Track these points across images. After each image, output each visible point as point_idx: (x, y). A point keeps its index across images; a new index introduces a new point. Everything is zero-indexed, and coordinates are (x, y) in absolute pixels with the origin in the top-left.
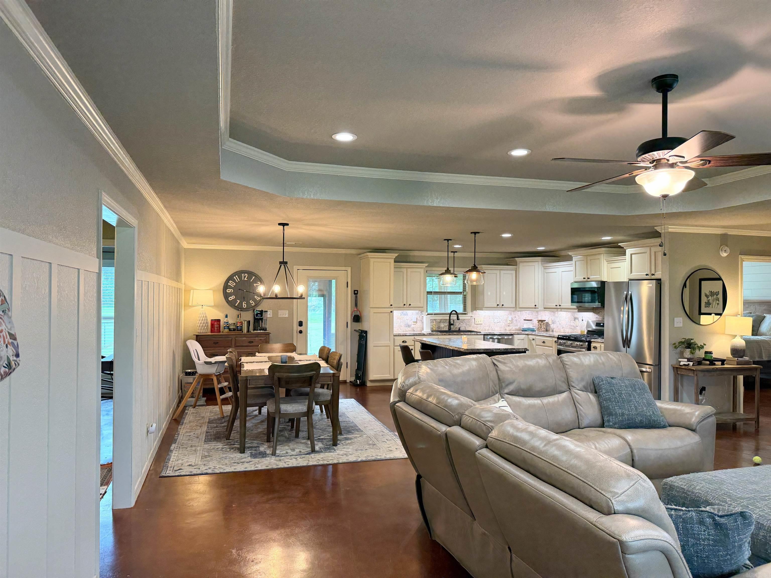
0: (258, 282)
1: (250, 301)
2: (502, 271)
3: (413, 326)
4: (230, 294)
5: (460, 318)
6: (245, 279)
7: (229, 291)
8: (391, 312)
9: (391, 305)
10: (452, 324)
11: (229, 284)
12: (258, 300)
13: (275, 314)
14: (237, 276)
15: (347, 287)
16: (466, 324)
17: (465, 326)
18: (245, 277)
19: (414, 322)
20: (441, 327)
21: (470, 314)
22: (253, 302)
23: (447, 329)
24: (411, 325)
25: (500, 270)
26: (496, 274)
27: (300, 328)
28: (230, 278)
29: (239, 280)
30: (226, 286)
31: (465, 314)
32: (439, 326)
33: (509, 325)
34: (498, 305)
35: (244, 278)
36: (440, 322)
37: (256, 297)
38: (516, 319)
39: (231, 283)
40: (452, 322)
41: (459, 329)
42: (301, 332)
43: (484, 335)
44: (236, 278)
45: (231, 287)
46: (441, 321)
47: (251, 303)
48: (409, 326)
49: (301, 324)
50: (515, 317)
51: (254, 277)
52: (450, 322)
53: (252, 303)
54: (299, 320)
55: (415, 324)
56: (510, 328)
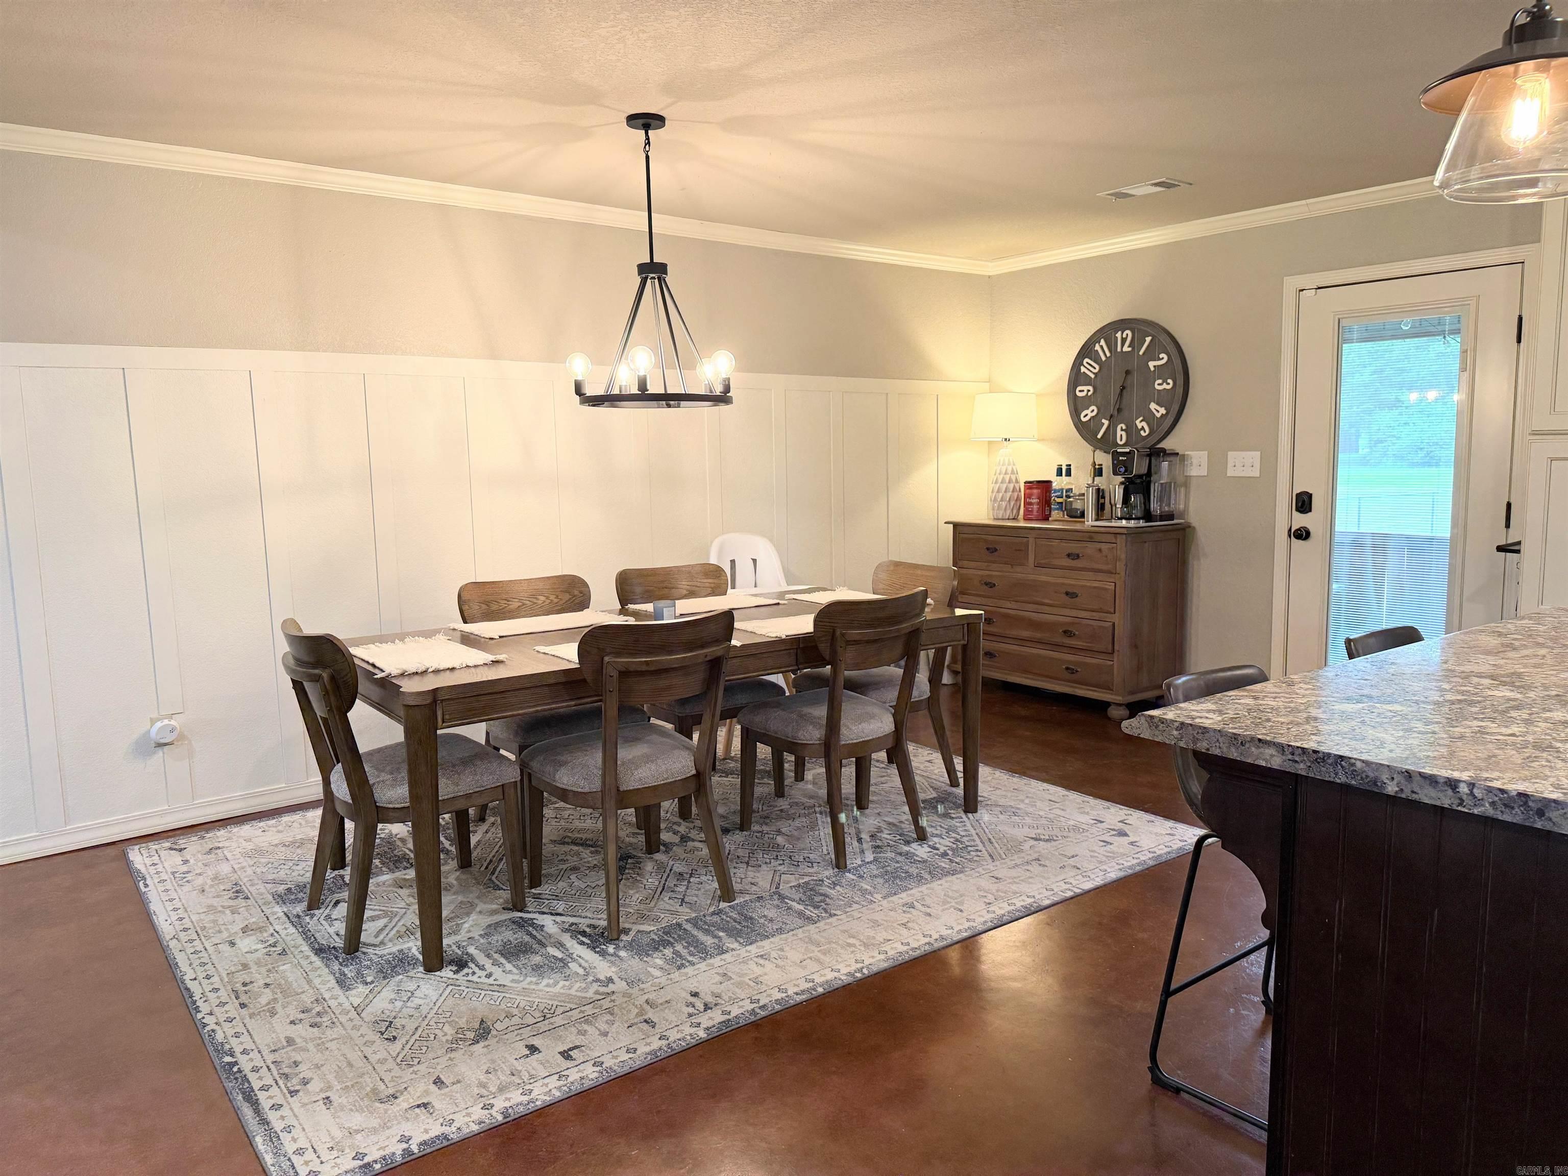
0: (1161, 356)
1: (1138, 422)
4: (1087, 402)
6: (1126, 349)
7: (1083, 391)
11: (1083, 369)
12: (1158, 415)
13: (1218, 462)
14: (1103, 342)
18: (1124, 341)
22: (1144, 424)
27: (1300, 520)
28: (1086, 351)
29: (1108, 354)
30: (1076, 378)
35: (1123, 345)
37: (1153, 406)
39: (1089, 368)
42: (1302, 534)
44: (1102, 347)
45: (1087, 381)
47: (1140, 427)
49: (1304, 503)
51: (1148, 339)
53: (1143, 428)
54: (1297, 490)
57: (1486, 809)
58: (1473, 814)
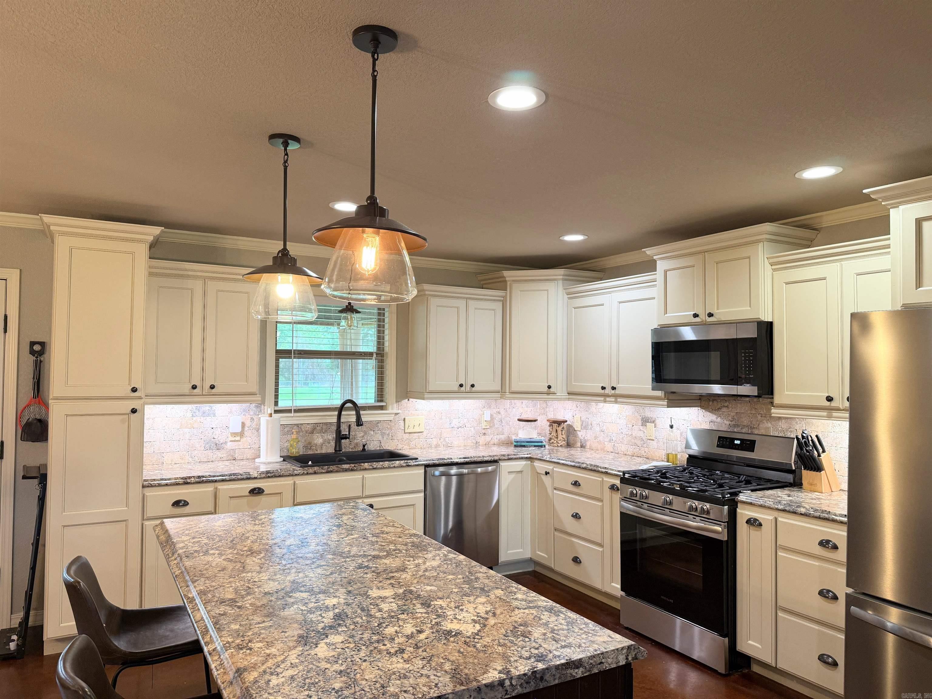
2: (471, 302)
3: (230, 445)
5: (364, 419)
8: (134, 411)
9: (134, 390)
10: (346, 437)
15: (5, 331)
16: (383, 434)
17: (380, 438)
19: (234, 434)
20: (316, 445)
21: (393, 408)
23: (330, 449)
24: (226, 443)
25: (467, 298)
26: (458, 308)
31: (381, 408)
32: (310, 443)
33: (484, 431)
34: (461, 386)
36: (312, 433)
38: (500, 417)
40: (344, 431)
41: (364, 450)
43: (427, 466)
46: (315, 429)
48: (218, 447)
50: (499, 413)
52: (338, 431)
55: (238, 438)
56: (488, 438)
57: (519, 690)
58: (513, 697)
